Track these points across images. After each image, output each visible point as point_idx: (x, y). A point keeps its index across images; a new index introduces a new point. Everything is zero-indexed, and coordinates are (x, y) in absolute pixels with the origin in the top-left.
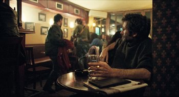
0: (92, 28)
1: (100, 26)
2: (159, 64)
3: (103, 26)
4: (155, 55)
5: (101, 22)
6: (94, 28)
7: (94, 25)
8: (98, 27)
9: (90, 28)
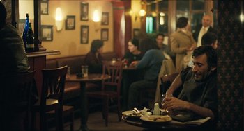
0: (138, 20)
1: (154, 14)
2: (223, 103)
3: (162, 14)
4: (219, 94)
5: (157, 6)
6: (143, 19)
7: (143, 13)
8: (151, 16)
9: (133, 18)
